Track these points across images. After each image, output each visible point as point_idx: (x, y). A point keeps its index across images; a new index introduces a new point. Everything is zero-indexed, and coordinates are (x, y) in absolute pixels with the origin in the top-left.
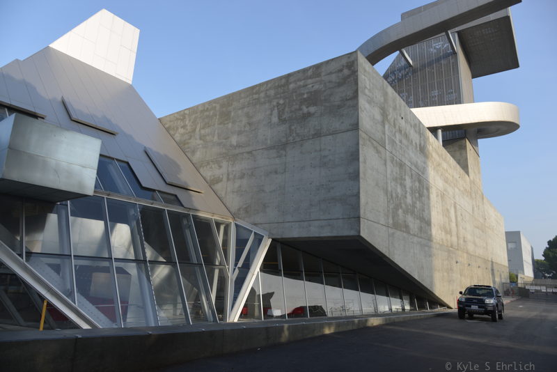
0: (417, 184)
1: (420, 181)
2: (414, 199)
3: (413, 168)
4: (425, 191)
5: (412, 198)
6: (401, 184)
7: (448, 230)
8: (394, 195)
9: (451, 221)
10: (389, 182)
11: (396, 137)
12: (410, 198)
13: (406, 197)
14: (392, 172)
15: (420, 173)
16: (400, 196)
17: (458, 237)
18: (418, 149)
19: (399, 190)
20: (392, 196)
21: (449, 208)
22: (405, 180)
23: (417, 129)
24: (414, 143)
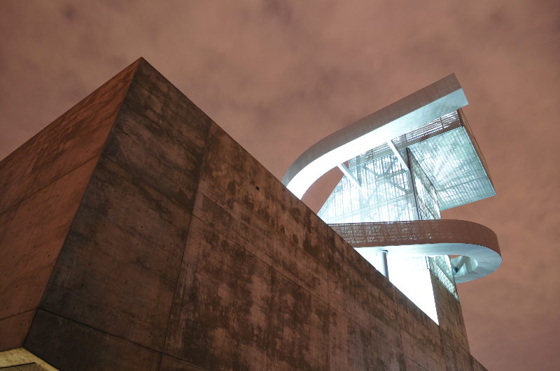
0: (289, 299)
1: (298, 295)
2: (276, 322)
3: (280, 269)
4: (314, 317)
5: (269, 318)
6: (232, 286)
8: (203, 296)
10: (190, 270)
11: (231, 208)
12: (263, 317)
13: (247, 312)
14: (205, 256)
15: (300, 283)
16: (222, 303)
18: (300, 245)
19: (224, 292)
20: (193, 297)
22: (250, 281)
23: (301, 218)
24: (287, 233)
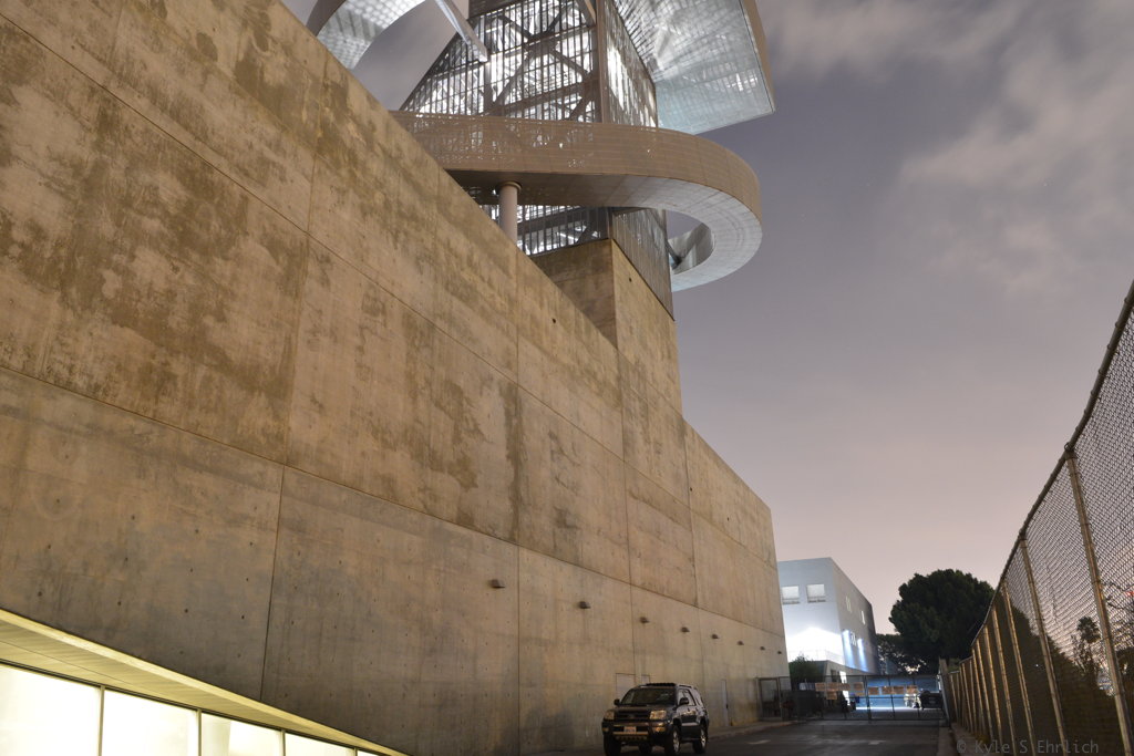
7: (449, 456)
9: (476, 431)
17: (517, 500)
21: (461, 383)
